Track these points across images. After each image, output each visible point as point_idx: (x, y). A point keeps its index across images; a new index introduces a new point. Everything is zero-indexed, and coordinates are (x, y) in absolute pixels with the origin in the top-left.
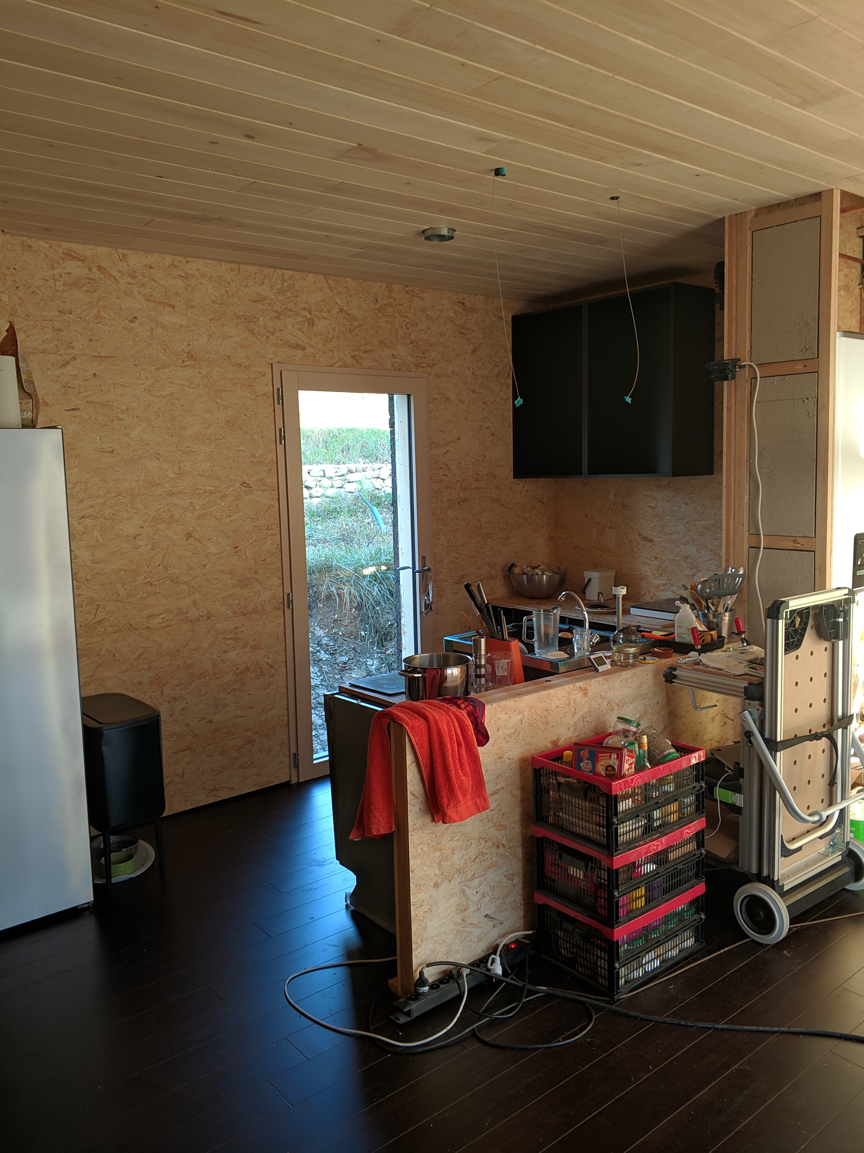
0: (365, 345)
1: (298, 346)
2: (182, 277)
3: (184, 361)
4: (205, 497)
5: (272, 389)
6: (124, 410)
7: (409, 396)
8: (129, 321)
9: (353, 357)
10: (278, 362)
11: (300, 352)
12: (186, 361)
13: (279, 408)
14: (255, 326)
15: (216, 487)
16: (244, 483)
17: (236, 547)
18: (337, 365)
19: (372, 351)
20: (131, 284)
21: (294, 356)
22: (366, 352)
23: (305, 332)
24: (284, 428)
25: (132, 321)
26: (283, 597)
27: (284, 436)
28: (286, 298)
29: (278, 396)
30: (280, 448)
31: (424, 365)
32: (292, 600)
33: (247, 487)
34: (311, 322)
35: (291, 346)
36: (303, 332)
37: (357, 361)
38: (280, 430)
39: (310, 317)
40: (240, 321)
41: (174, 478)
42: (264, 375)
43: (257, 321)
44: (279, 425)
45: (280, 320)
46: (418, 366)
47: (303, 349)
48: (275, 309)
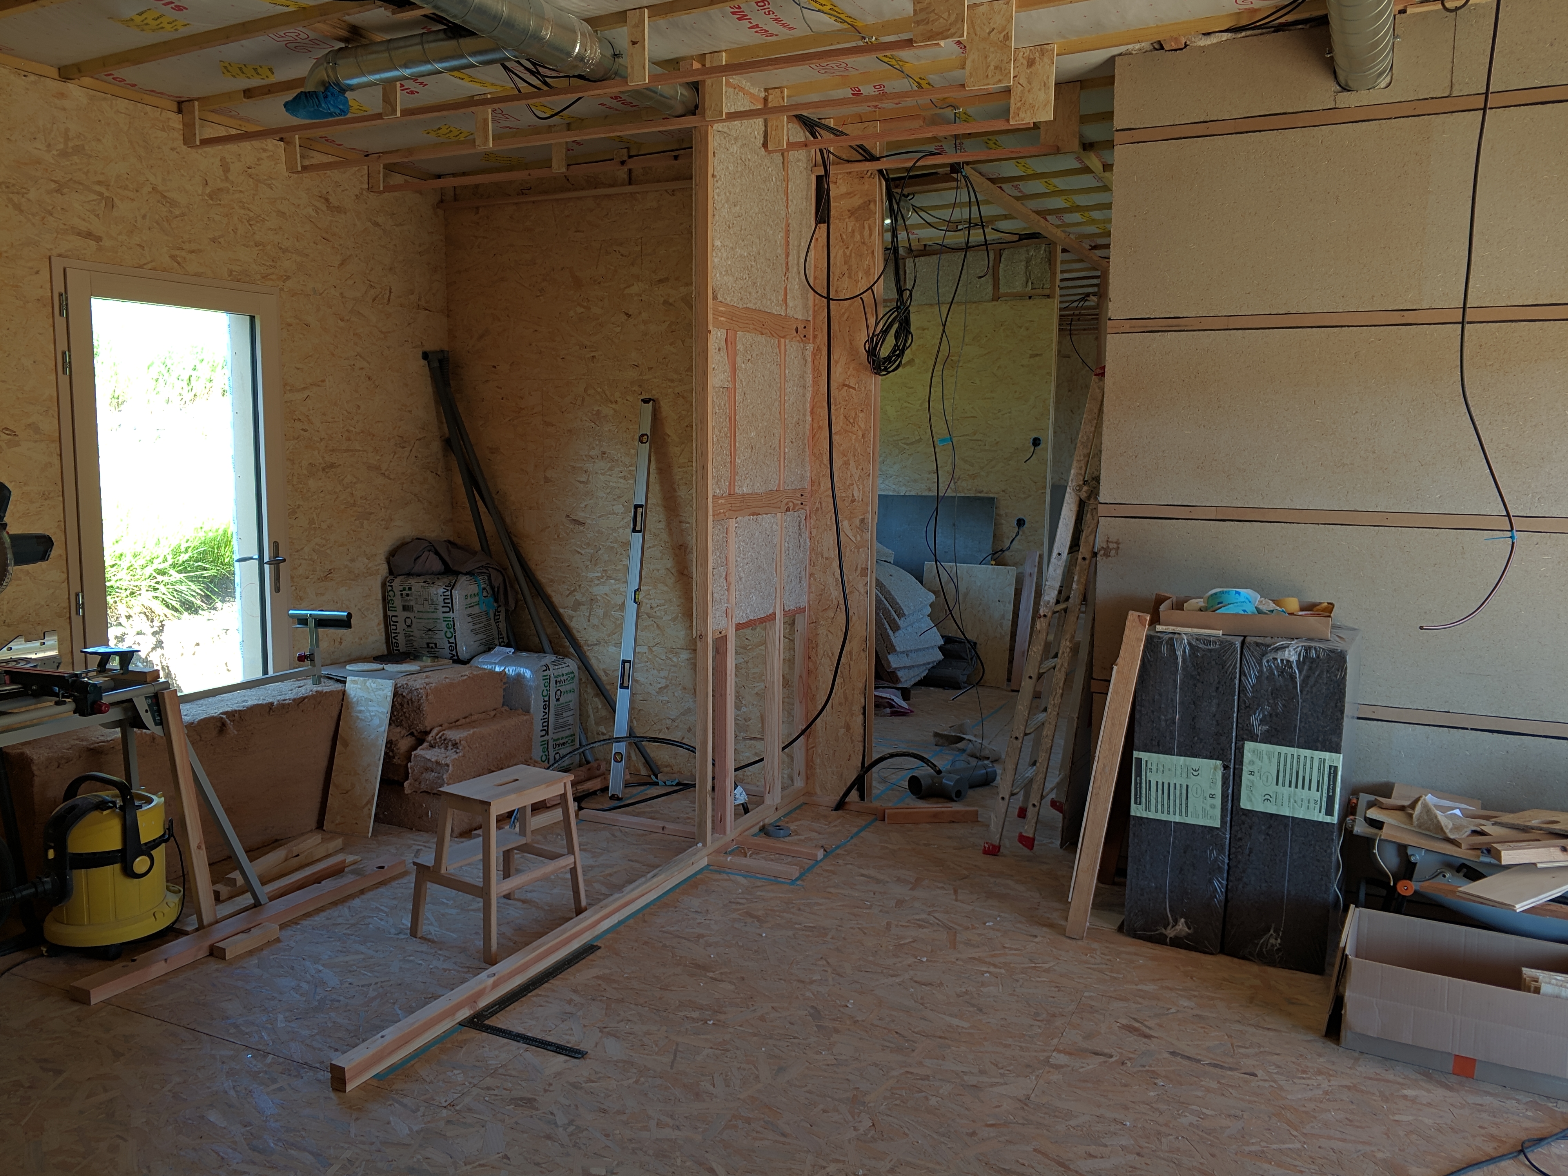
0: (190, 242)
1: (89, 235)
5: (50, 294)
7: (252, 319)
9: (173, 257)
10: (60, 255)
11: (93, 243)
13: (60, 322)
14: (24, 200)
16: (7, 429)
18: (149, 266)
19: (200, 251)
21: (85, 249)
22: (192, 252)
23: (101, 216)
24: (69, 351)
26: (69, 598)
27: (70, 362)
28: (71, 164)
29: (61, 304)
30: (64, 380)
31: (274, 277)
32: (83, 603)
33: (10, 435)
34: (111, 204)
35: (79, 234)
36: (98, 216)
37: (179, 263)
38: (64, 353)
39: (108, 195)
42: (37, 273)
43: (27, 194)
44: (62, 346)
45: (62, 194)
46: (265, 277)
47: (98, 239)
48: (54, 179)
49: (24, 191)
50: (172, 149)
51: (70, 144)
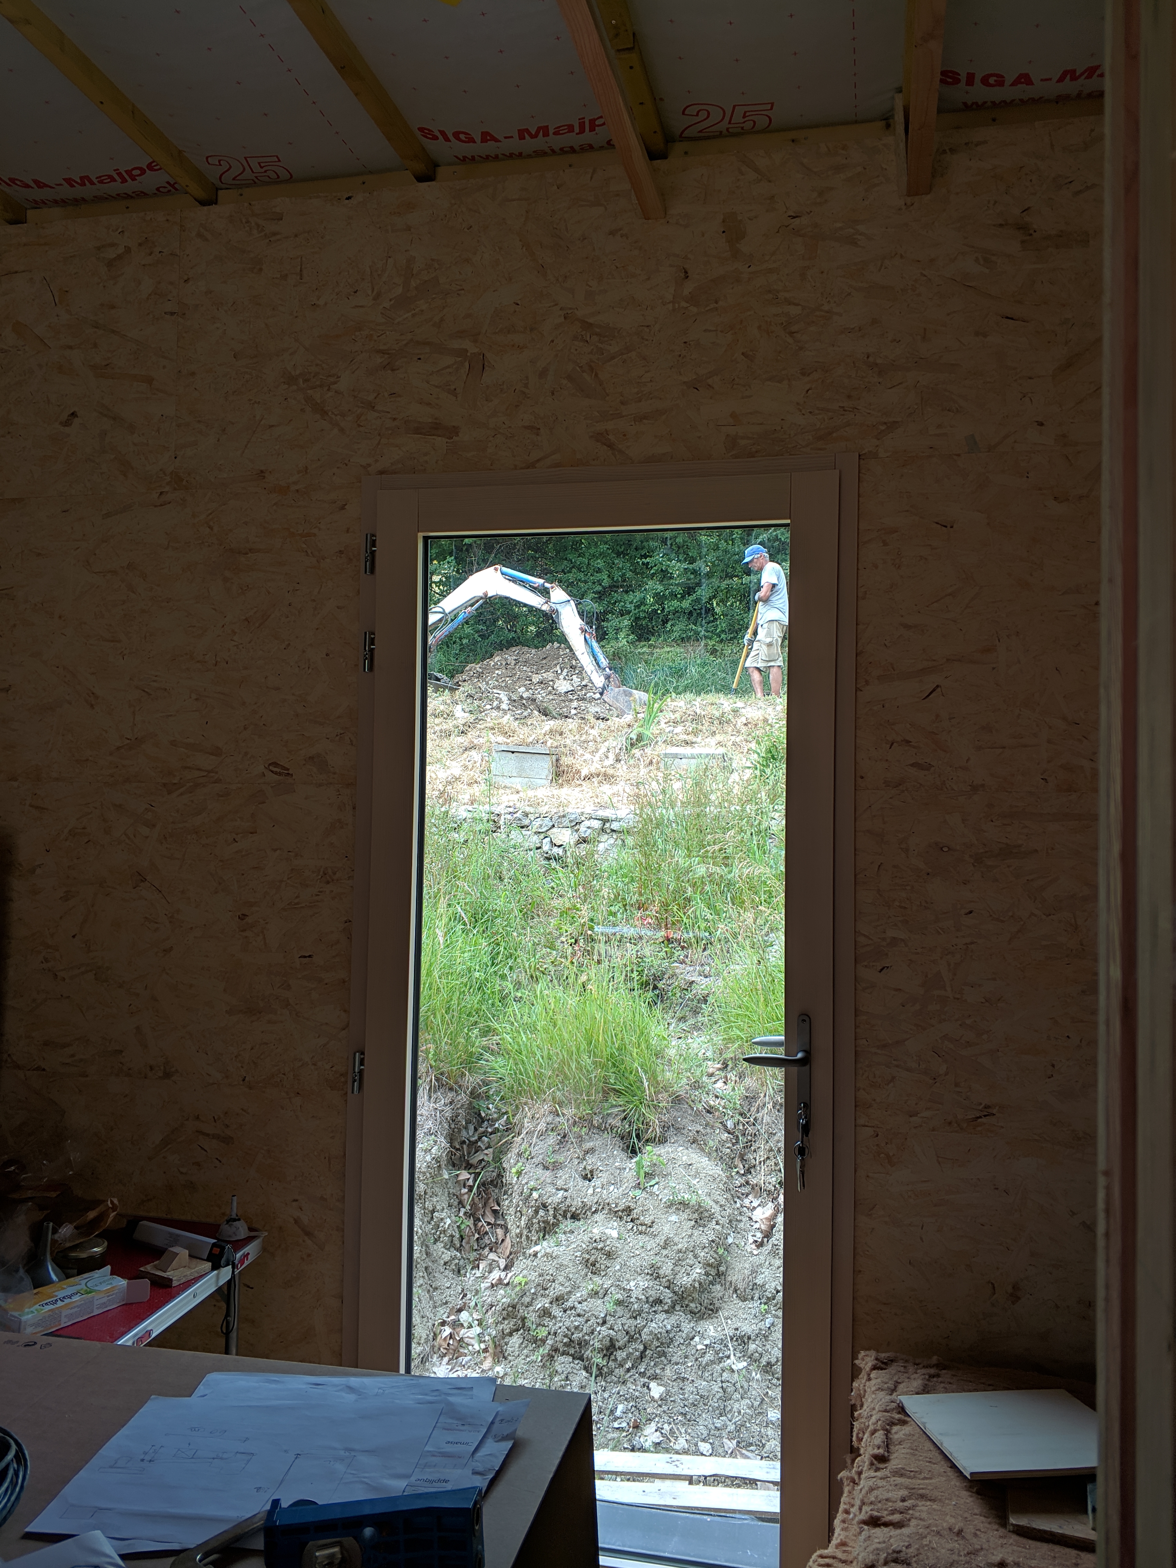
0: (639, 400)
1: (436, 428)
2: (172, 314)
3: (161, 493)
4: (182, 794)
5: (359, 540)
6: (36, 605)
8: (61, 423)
9: (599, 435)
11: (441, 441)
12: (167, 492)
14: (330, 394)
15: (209, 772)
16: (275, 764)
17: (243, 917)
18: (549, 461)
19: (661, 412)
20: (71, 347)
21: (426, 453)
22: (644, 417)
23: (459, 390)
25: (67, 423)
26: (349, 1059)
28: (414, 315)
29: (367, 555)
31: (849, 431)
33: (280, 774)
34: (479, 364)
35: (417, 431)
36: (454, 393)
37: (610, 445)
39: (476, 350)
40: (295, 387)
41: (118, 748)
42: (343, 508)
43: (335, 383)
45: (393, 370)
47: (455, 431)
48: (382, 348)
49: (332, 379)
50: (612, 233)
51: (413, 284)
